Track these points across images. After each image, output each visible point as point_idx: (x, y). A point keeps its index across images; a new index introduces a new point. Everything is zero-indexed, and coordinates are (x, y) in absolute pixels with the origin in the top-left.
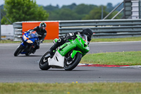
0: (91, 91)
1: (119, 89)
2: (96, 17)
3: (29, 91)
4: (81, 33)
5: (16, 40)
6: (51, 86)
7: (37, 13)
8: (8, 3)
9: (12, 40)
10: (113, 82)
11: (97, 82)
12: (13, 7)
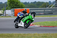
0: (42, 37)
1: (54, 36)
2: (44, 7)
3: (17, 37)
4: (31, 13)
5: (12, 16)
6: (26, 35)
7: (20, 5)
8: (9, 1)
9: (10, 16)
10: (51, 33)
11: (45, 33)
12: (11, 3)
